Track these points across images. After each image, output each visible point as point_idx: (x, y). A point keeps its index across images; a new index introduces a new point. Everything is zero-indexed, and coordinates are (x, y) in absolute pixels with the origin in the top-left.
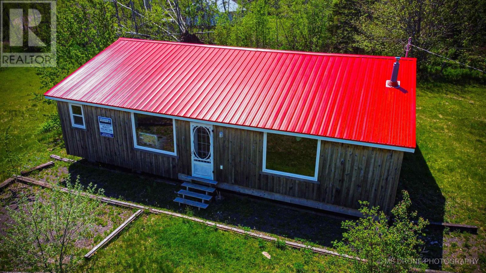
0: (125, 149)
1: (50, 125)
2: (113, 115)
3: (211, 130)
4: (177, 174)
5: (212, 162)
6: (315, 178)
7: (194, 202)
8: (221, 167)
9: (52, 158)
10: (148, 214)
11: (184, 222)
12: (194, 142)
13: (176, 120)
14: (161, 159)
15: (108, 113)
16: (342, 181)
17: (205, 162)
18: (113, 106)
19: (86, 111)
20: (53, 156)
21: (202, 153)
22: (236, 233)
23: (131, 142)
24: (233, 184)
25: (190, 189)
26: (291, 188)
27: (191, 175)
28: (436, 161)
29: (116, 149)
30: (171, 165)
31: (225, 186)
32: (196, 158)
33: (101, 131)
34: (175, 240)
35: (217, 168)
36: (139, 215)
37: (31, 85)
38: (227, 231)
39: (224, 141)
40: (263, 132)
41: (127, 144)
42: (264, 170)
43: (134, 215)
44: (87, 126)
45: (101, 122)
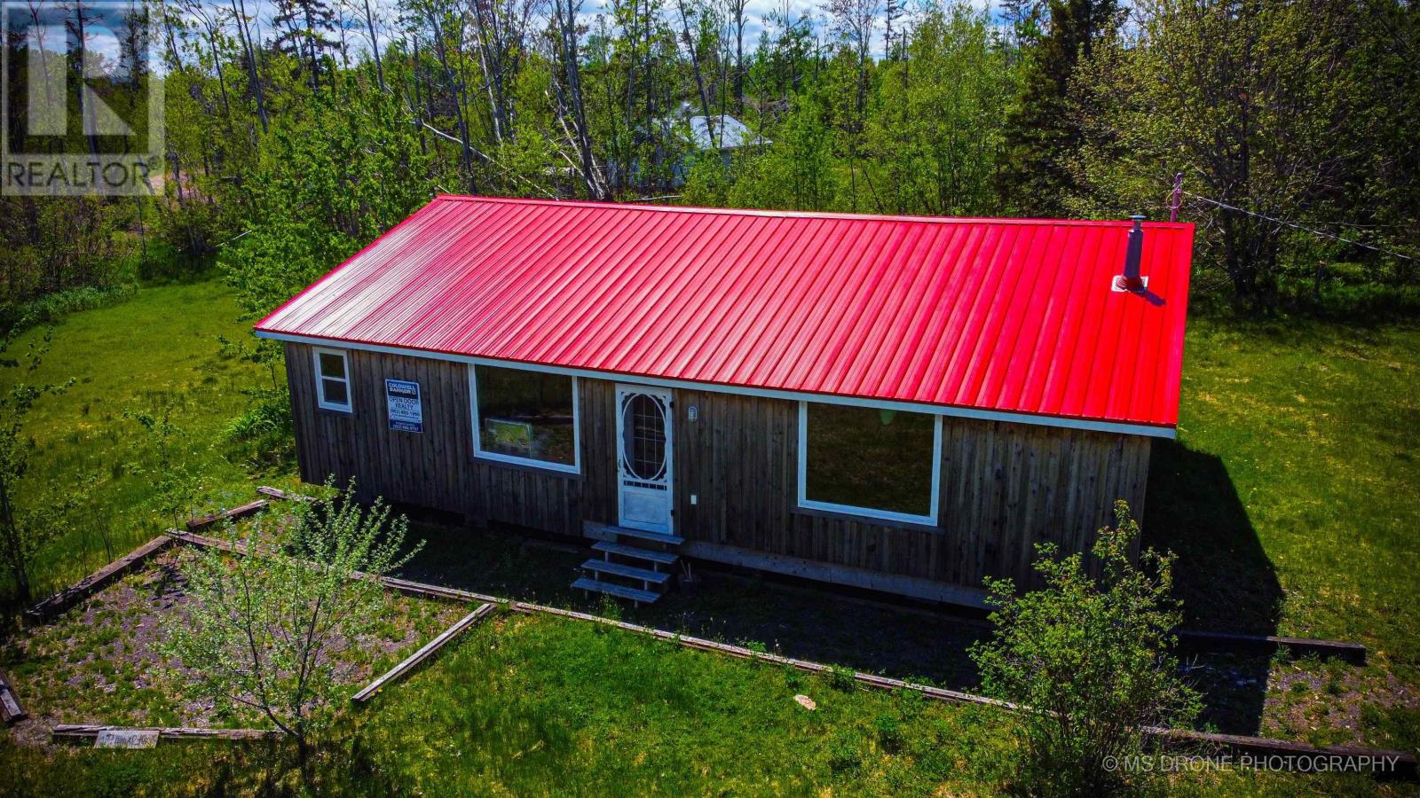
0: (450, 462)
1: (253, 422)
2: (422, 374)
3: (667, 405)
4: (581, 523)
5: (670, 485)
6: (932, 520)
7: (624, 588)
8: (694, 500)
9: (261, 493)
10: (506, 614)
11: (597, 631)
12: (624, 435)
13: (579, 378)
14: (539, 483)
15: (411, 369)
16: (1000, 523)
17: (653, 486)
18: (424, 349)
19: (357, 365)
20: (266, 489)
21: (645, 464)
22: (729, 657)
23: (467, 443)
24: (723, 543)
25: (614, 558)
26: (871, 549)
27: (616, 524)
28: (1275, 502)
29: (426, 460)
30: (566, 498)
31: (704, 551)
32: (629, 478)
33: (392, 416)
34: (574, 670)
35: (682, 501)
36: (485, 616)
37: (197, 335)
38: (706, 651)
39: (701, 431)
40: (797, 402)
41: (456, 451)
42: (803, 502)
43: (472, 615)
44: (356, 406)
45: (392, 394)
